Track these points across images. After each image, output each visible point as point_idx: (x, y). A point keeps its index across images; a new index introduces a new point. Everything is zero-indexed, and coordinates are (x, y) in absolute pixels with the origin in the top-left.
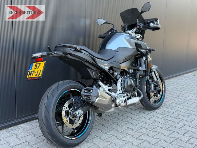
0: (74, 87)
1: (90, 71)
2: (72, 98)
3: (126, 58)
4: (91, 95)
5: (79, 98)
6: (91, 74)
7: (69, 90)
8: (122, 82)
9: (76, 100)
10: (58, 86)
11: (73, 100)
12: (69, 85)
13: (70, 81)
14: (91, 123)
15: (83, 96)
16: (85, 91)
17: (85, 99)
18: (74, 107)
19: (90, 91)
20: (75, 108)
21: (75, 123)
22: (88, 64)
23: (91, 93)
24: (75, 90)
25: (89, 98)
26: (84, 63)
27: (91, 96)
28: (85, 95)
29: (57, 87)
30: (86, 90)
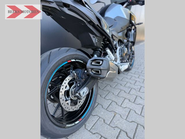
0: (75, 56)
1: (93, 37)
2: (74, 72)
3: (122, 28)
4: (101, 68)
5: (83, 71)
6: (94, 41)
7: (69, 62)
8: (120, 51)
9: (79, 74)
10: (50, 55)
11: (75, 74)
12: (69, 54)
13: (69, 49)
14: (95, 96)
15: (90, 70)
16: (92, 63)
17: (92, 74)
18: (76, 83)
19: (99, 63)
20: (78, 85)
21: (78, 103)
22: (91, 28)
23: (101, 65)
24: (77, 60)
25: (98, 72)
26: (87, 24)
27: (101, 70)
28: (92, 69)
29: (48, 57)
30: (93, 61)
